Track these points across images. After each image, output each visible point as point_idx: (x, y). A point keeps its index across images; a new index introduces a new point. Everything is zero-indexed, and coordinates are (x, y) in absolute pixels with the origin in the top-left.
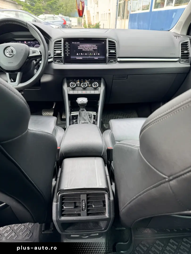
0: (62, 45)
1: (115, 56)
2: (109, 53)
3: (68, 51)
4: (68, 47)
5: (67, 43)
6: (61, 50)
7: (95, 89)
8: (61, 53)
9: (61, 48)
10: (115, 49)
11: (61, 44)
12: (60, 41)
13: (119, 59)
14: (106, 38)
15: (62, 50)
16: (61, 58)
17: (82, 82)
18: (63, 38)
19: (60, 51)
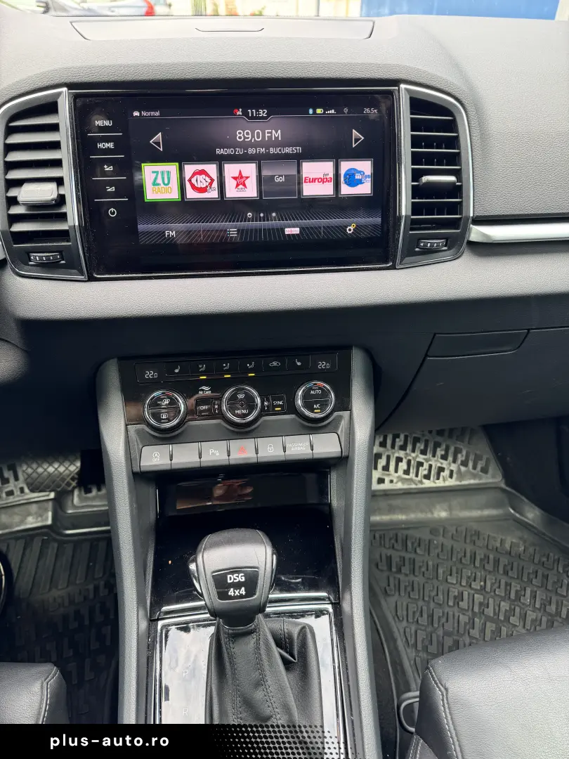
0: (64, 136)
1: (456, 208)
2: (416, 192)
3: (111, 184)
4: (108, 151)
5: (99, 123)
6: (60, 181)
7: (314, 426)
8: (61, 200)
9: (57, 163)
10: (455, 159)
11: (54, 128)
12: (50, 107)
13: (478, 233)
14: (396, 82)
15: (66, 181)
16: (64, 235)
17: (228, 384)
18: (70, 86)
19: (53, 186)
